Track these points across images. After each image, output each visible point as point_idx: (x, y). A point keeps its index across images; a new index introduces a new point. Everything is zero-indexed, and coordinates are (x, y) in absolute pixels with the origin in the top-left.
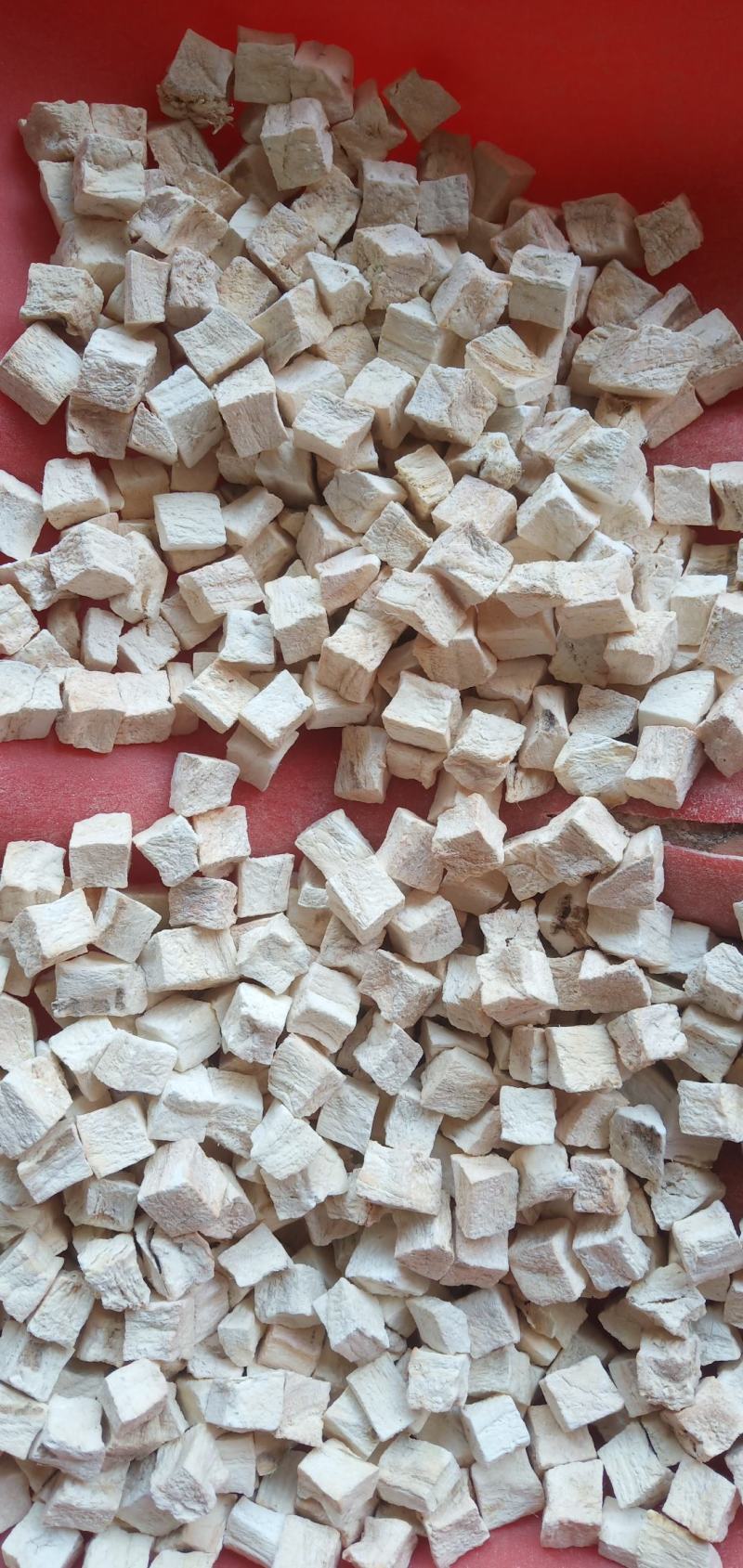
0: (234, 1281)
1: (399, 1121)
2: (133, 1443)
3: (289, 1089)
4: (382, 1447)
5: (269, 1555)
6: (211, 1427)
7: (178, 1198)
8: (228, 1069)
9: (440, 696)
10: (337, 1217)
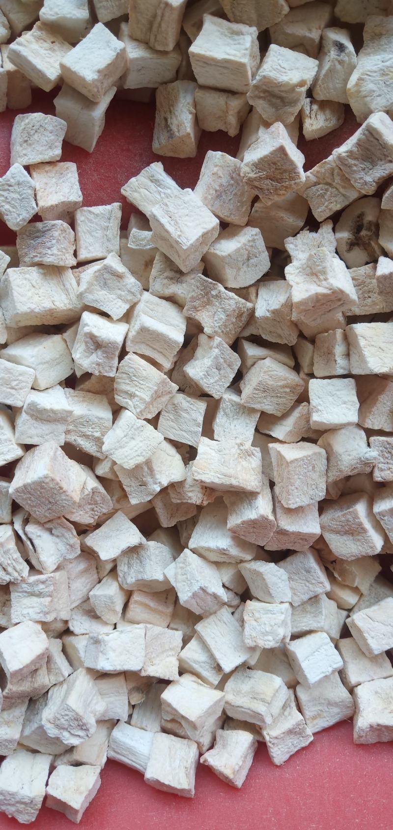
0: (98, 556)
1: (225, 419)
2: (25, 687)
3: (132, 396)
4: (226, 678)
5: (143, 764)
6: (90, 671)
7: (42, 488)
8: (82, 390)
9: (239, 33)
10: (179, 501)
